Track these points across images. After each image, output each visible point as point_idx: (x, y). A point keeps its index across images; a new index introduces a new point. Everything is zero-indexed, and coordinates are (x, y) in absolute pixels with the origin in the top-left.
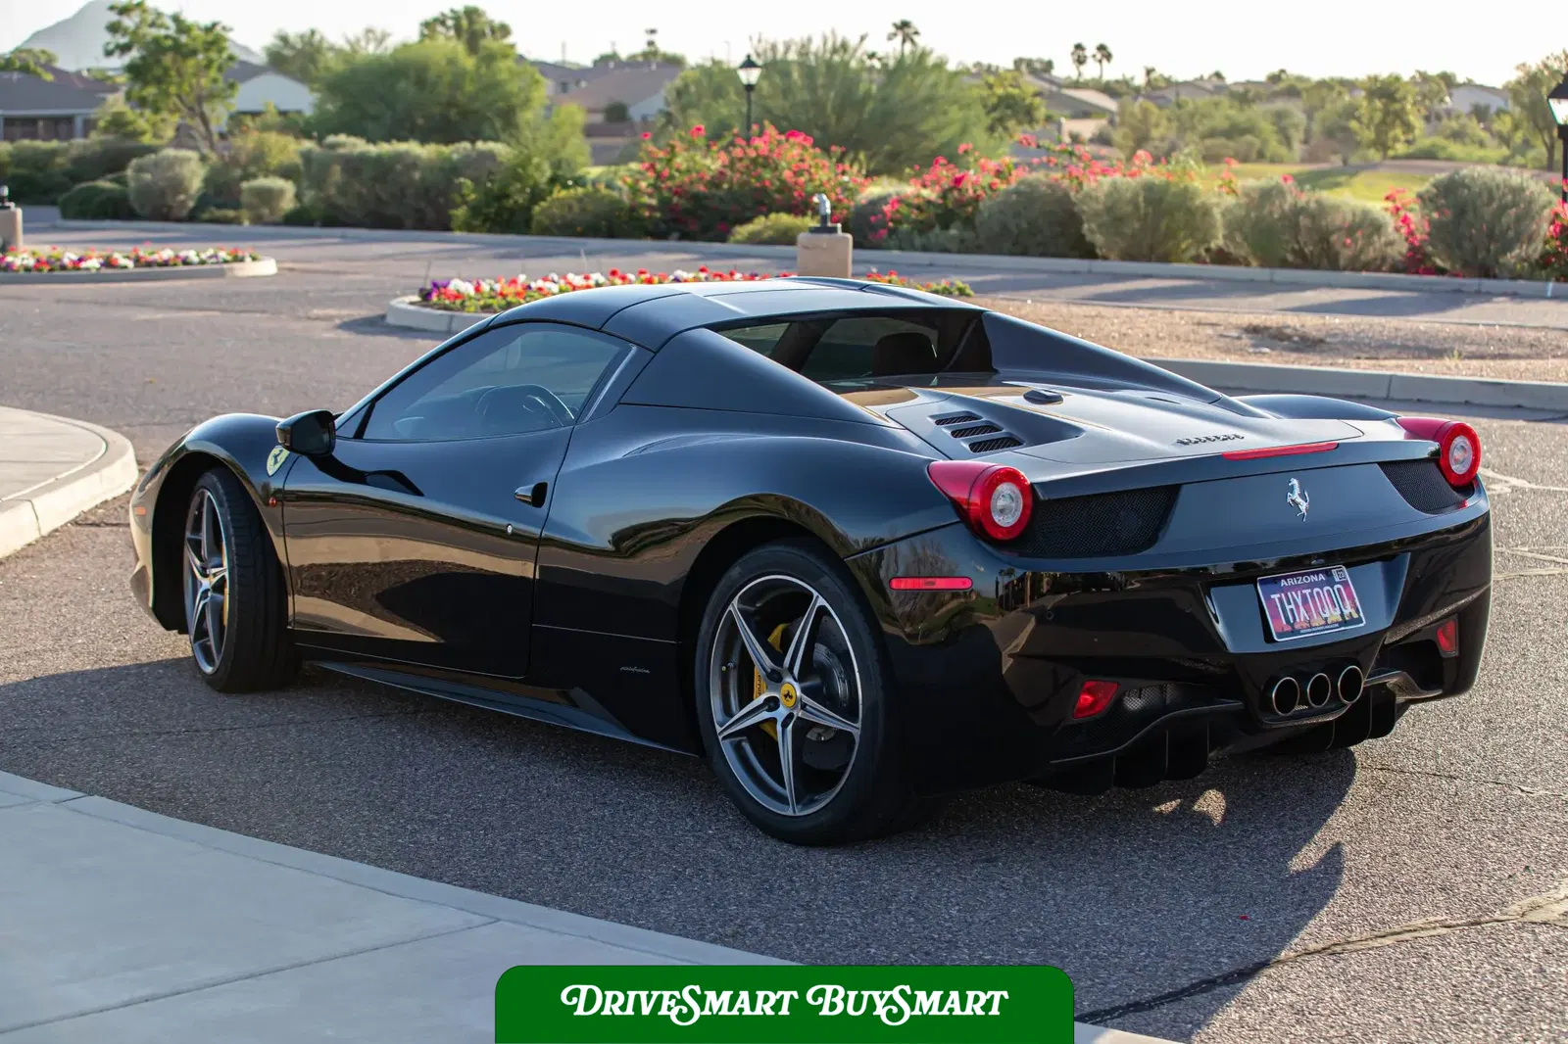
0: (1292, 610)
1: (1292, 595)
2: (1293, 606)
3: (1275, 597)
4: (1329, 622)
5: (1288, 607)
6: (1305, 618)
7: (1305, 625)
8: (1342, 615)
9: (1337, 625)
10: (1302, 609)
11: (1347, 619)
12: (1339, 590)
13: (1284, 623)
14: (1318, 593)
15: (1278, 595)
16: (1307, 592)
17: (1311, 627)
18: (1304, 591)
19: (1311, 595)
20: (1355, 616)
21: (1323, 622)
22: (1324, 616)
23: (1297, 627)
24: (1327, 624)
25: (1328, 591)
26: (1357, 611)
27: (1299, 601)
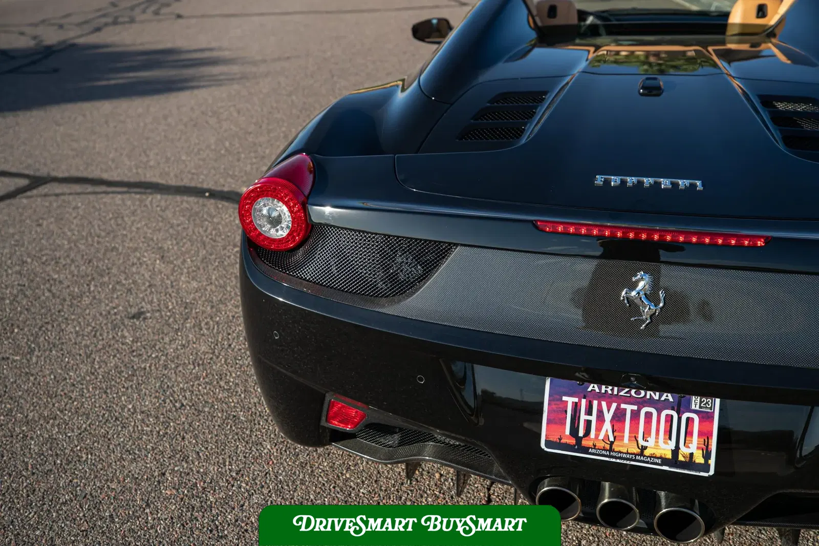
0: (588, 423)
1: (600, 405)
2: (593, 418)
3: (570, 400)
4: (647, 452)
5: (583, 417)
6: (607, 436)
7: (601, 445)
8: (676, 452)
9: (659, 461)
10: (607, 426)
11: (681, 458)
12: (688, 419)
13: (567, 432)
14: (649, 415)
15: (576, 400)
16: (629, 408)
17: (611, 450)
18: (623, 406)
19: (635, 415)
20: (699, 459)
21: (637, 450)
22: (642, 442)
23: (585, 443)
24: (642, 454)
25: (669, 419)
26: (707, 456)
27: (608, 416)
